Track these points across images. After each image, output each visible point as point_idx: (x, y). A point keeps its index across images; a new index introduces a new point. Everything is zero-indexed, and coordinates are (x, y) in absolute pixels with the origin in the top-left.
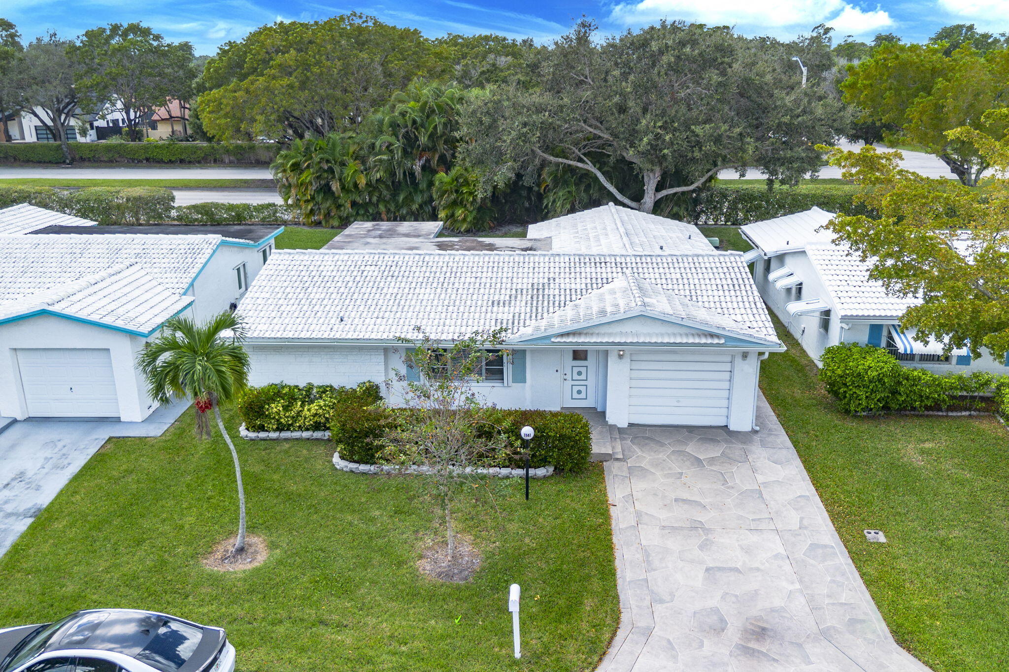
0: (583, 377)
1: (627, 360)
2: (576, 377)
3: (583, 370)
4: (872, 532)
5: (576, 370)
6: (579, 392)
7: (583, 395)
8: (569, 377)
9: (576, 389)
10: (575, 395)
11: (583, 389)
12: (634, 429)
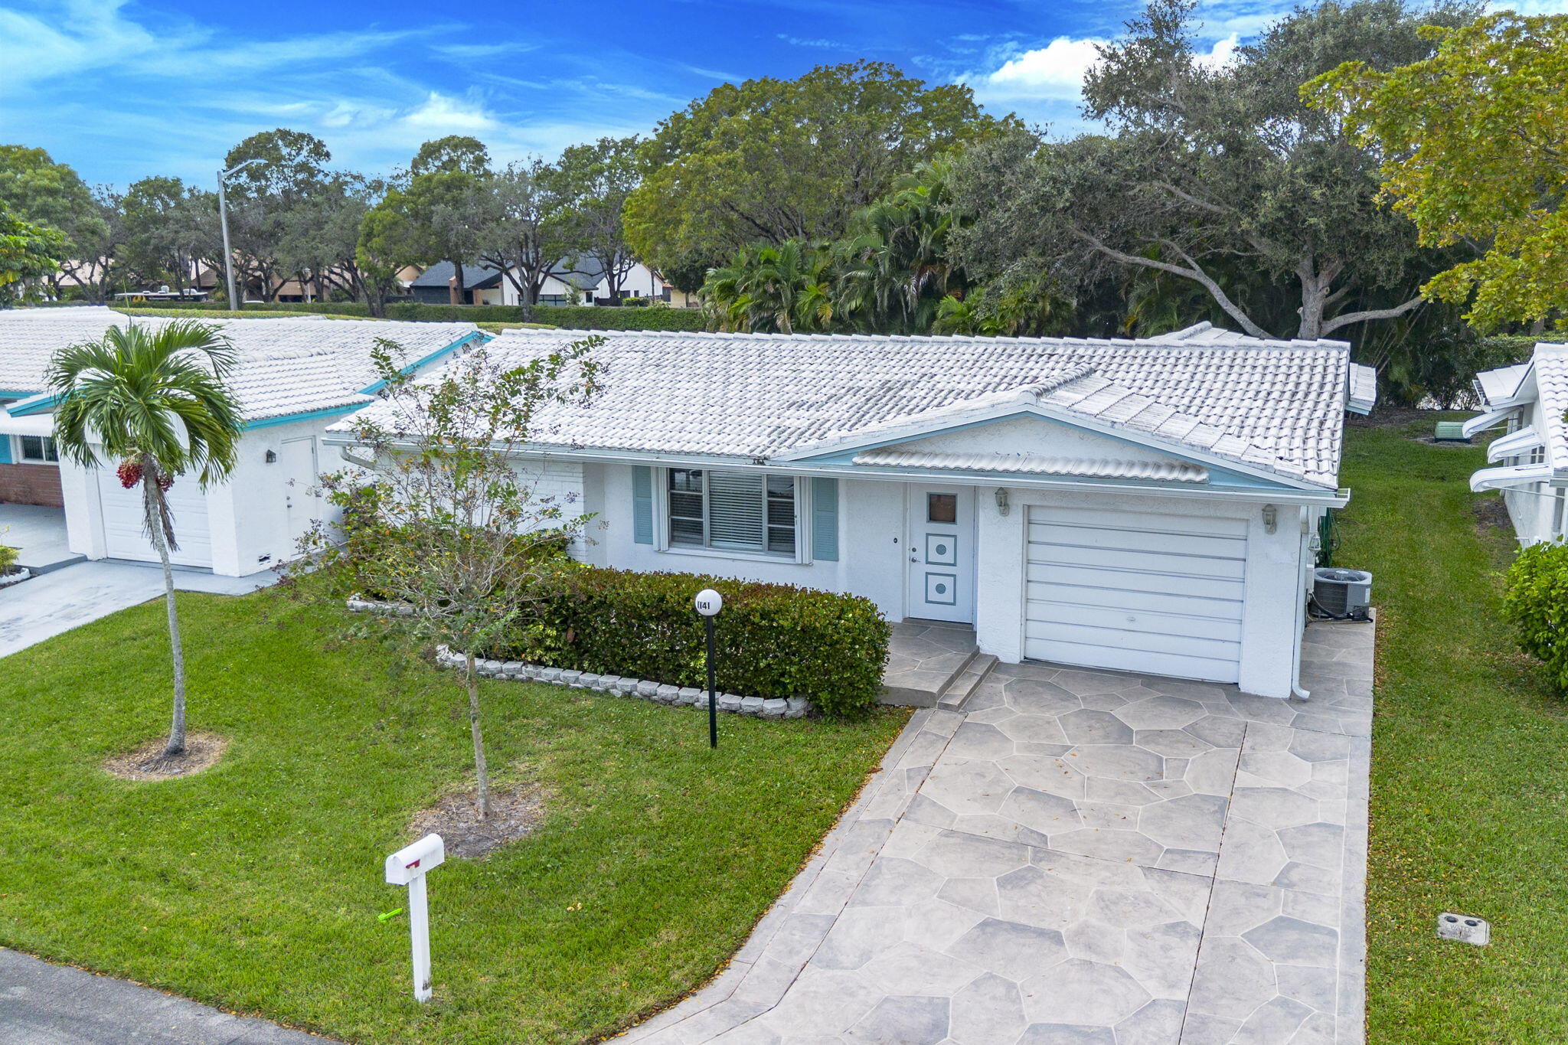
0: (948, 557)
1: (1016, 517)
2: (934, 556)
3: (948, 543)
4: (1462, 920)
5: (934, 542)
6: (941, 589)
7: (947, 597)
8: (920, 555)
9: (934, 581)
10: (934, 595)
11: (948, 582)
12: (1031, 669)
